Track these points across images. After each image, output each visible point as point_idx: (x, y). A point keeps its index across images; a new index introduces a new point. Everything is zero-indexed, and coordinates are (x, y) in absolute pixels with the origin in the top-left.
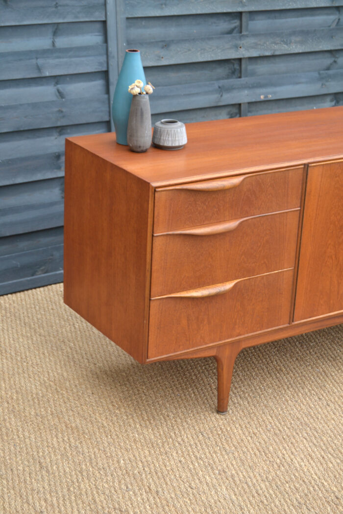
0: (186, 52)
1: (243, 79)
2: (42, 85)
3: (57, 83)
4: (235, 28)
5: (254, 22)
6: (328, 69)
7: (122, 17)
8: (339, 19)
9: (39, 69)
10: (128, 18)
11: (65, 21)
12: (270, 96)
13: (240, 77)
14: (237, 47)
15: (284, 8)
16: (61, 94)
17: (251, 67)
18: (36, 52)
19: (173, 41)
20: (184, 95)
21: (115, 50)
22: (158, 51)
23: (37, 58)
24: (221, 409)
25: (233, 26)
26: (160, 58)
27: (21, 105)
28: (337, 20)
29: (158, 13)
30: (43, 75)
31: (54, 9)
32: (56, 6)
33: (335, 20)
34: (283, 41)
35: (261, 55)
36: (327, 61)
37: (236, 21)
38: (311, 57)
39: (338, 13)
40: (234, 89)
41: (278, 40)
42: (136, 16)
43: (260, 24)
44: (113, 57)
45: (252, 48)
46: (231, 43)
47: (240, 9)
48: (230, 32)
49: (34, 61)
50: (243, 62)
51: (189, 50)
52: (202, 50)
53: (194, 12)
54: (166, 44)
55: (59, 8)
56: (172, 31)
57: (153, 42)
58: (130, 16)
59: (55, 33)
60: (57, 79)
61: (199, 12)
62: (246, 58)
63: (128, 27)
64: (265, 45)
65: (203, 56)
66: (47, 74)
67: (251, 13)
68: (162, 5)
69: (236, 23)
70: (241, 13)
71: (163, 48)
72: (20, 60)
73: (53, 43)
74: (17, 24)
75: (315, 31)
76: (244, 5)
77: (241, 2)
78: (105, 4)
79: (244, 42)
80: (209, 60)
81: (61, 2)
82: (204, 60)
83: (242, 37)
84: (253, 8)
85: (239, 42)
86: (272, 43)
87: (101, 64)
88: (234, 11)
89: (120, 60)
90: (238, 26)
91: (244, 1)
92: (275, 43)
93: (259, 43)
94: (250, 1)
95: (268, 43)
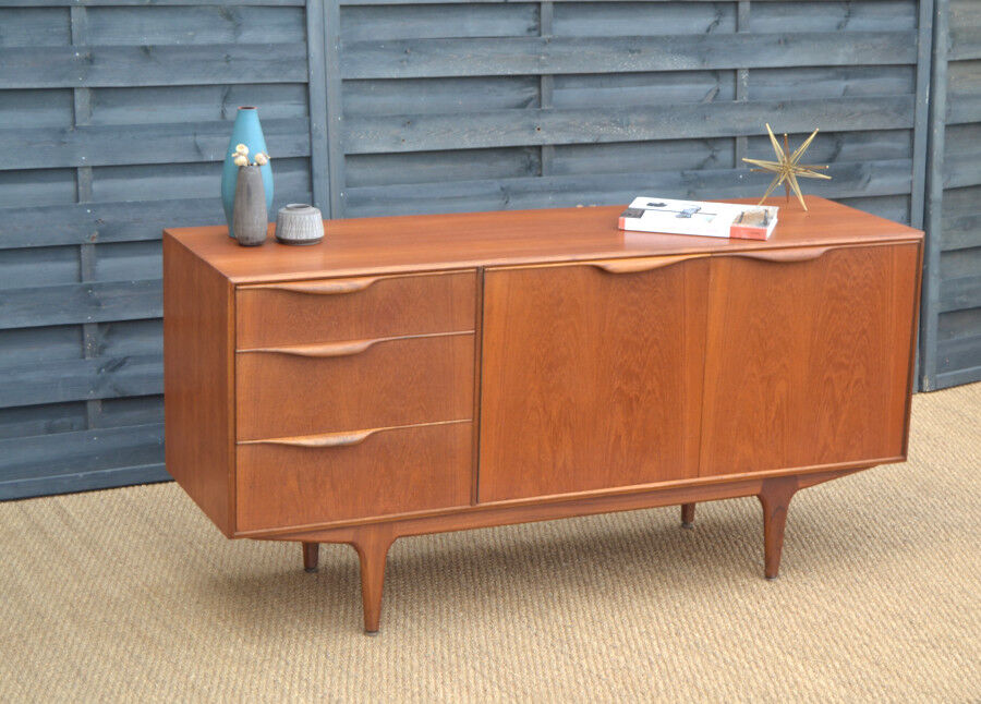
0: (444, 133)
1: (544, 177)
2: (203, 174)
4: (531, 99)
5: (564, 91)
6: (700, 167)
7: (336, 78)
8: (718, 90)
9: (198, 150)
10: (344, 81)
11: (242, 81)
13: (540, 175)
14: (533, 129)
15: (614, 70)
17: (559, 161)
18: (195, 125)
19: (421, 116)
20: (441, 199)
21: (324, 127)
22: (395, 130)
23: (195, 135)
24: (370, 628)
25: (529, 95)
26: (399, 140)
27: (168, 201)
28: (714, 92)
29: (395, 74)
30: (205, 160)
31: (224, 64)
32: (227, 60)
33: (710, 91)
34: (614, 122)
35: (576, 142)
36: (699, 155)
37: (531, 88)
38: (667, 148)
39: (715, 80)
40: (529, 192)
41: (605, 119)
42: (358, 77)
43: (574, 94)
44: (320, 137)
45: (561, 130)
46: (521, 122)
47: (535, 71)
48: (523, 105)
49: (191, 139)
50: (544, 151)
51: (450, 130)
52: (470, 130)
53: (456, 73)
54: (409, 120)
55: (232, 62)
56: (422, 100)
57: (387, 117)
58: (349, 77)
59: (226, 99)
61: (464, 73)
62: (549, 146)
63: (345, 94)
64: (583, 127)
65: (473, 140)
66: (212, 158)
67: (556, 76)
68: (402, 61)
69: (531, 92)
70: (539, 77)
71: (404, 126)
72: (169, 136)
73: (223, 113)
75: (672, 106)
76: (542, 65)
77: (538, 60)
78: (307, 59)
79: (546, 121)
80: (484, 146)
81: (234, 54)
82: (475, 146)
83: (541, 113)
84: (558, 70)
85: (536, 121)
86: (595, 124)
87: (299, 146)
88: (526, 73)
89: (331, 141)
90: (536, 97)
91: (543, 58)
92: (600, 125)
93: (571, 123)
94: (553, 58)
95: (587, 124)
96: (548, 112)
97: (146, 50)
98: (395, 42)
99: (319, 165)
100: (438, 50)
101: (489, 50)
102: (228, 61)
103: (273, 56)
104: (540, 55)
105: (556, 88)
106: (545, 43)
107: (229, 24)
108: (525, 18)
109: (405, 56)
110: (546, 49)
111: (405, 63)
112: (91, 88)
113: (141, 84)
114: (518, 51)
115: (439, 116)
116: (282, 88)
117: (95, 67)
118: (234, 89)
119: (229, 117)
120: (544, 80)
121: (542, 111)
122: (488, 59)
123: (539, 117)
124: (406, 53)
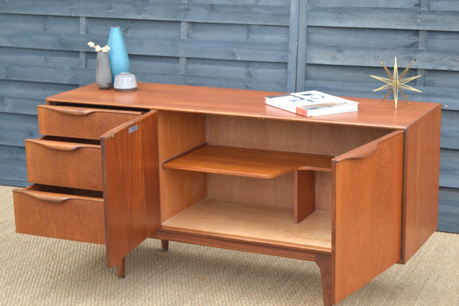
0: (360, 57)
1: (417, 87)
2: (237, 66)
3: (248, 67)
4: (415, 43)
5: (434, 40)
7: (303, 25)
9: (233, 54)
10: (308, 26)
11: (256, 23)
12: (447, 106)
14: (411, 59)
16: (249, 75)
17: (429, 78)
18: (232, 43)
19: (347, 47)
20: (356, 91)
21: (295, 48)
22: (334, 54)
23: (233, 47)
25: (412, 41)
26: (334, 58)
29: (335, 24)
30: (237, 59)
31: (249, 15)
35: (437, 69)
37: (415, 37)
42: (316, 25)
43: (441, 42)
44: (292, 53)
45: (428, 61)
46: (405, 55)
47: (414, 28)
48: (411, 46)
49: (230, 49)
50: (418, 72)
51: (363, 56)
52: (375, 57)
53: (368, 26)
54: (339, 49)
55: (252, 14)
56: (351, 39)
57: (329, 46)
58: (311, 25)
59: (249, 31)
60: (248, 63)
61: (373, 26)
62: (422, 69)
64: (443, 61)
66: (239, 59)
68: (339, 18)
69: (411, 39)
70: (417, 31)
71: (338, 51)
73: (248, 38)
74: (219, 22)
76: (418, 25)
77: (416, 22)
78: (289, 14)
79: (419, 56)
81: (254, 10)
82: (376, 66)
84: (429, 28)
85: (414, 55)
86: (451, 60)
87: (283, 57)
88: (409, 28)
89: (299, 56)
90: (417, 42)
91: (419, 21)
92: (454, 61)
93: (435, 58)
94: (425, 21)
95: (445, 60)
96: (421, 51)
97: (212, 5)
98: (336, 8)
99: (291, 66)
100: (358, 14)
101: (387, 15)
102: (250, 13)
103: (272, 12)
104: (417, 18)
105: (430, 38)
106: (420, 13)
109: (341, 16)
110: (421, 16)
111: (340, 19)
112: (188, 22)
113: (209, 22)
114: (403, 16)
115: (357, 48)
116: (278, 28)
117: (190, 12)
118: (253, 27)
119: (250, 40)
120: (420, 32)
121: (418, 50)
122: (386, 20)
123: (415, 53)
124: (341, 14)
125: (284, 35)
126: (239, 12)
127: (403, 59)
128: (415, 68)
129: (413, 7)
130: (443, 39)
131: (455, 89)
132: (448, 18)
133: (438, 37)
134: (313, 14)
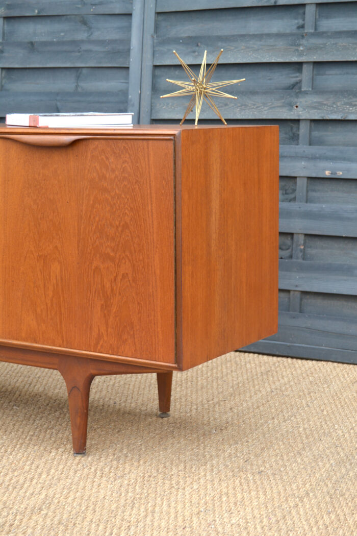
0: (222, 107)
1: (300, 146)
4: (297, 83)
5: (324, 77)
7: (149, 64)
10: (155, 66)
11: (87, 66)
12: (341, 173)
13: (298, 145)
14: (291, 105)
17: (317, 134)
18: (57, 94)
21: (137, 98)
23: (57, 100)
25: (293, 80)
31: (78, 54)
35: (327, 118)
37: (298, 74)
40: (285, 157)
41: (355, 100)
42: (165, 64)
43: (334, 79)
45: (315, 108)
46: (283, 101)
47: (294, 59)
49: (54, 102)
50: (301, 124)
52: (242, 105)
53: (232, 61)
55: (82, 53)
58: (159, 64)
59: (78, 78)
62: (306, 120)
64: (335, 106)
65: (242, 113)
67: (316, 64)
68: (194, 52)
69: (297, 77)
70: (301, 65)
72: (41, 100)
73: (77, 87)
76: (301, 54)
77: (297, 50)
78: (129, 50)
79: (303, 101)
80: (250, 118)
81: (85, 47)
83: (300, 93)
85: (296, 100)
86: (346, 104)
88: (287, 61)
89: (142, 109)
90: (300, 81)
91: (301, 48)
92: (351, 105)
93: (325, 102)
94: (310, 49)
95: (339, 104)
96: (306, 93)
97: (32, 44)
98: (191, 38)
100: (220, 44)
101: (259, 43)
102: (80, 52)
103: (108, 48)
104: (299, 45)
105: (319, 75)
106: (303, 36)
107: (84, 28)
108: (296, 19)
109: (197, 48)
110: (304, 42)
111: (196, 53)
112: (2, 68)
113: (28, 66)
114: (281, 44)
116: (115, 71)
117: (4, 54)
118: (84, 71)
119: (79, 90)
120: (305, 66)
121: (300, 92)
122: (257, 50)
123: (297, 97)
124: (198, 46)
125: (122, 81)
126: (66, 52)
127: (280, 107)
128: (297, 118)
129: (295, 31)
130: (336, 74)
131: (352, 148)
132: (342, 42)
133: (328, 72)
134: (161, 48)
